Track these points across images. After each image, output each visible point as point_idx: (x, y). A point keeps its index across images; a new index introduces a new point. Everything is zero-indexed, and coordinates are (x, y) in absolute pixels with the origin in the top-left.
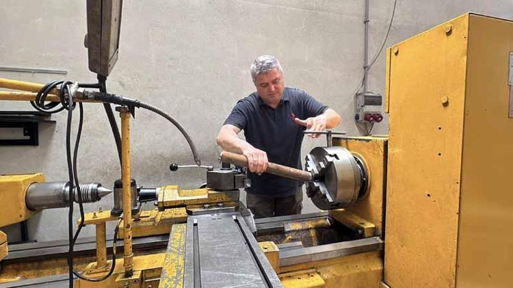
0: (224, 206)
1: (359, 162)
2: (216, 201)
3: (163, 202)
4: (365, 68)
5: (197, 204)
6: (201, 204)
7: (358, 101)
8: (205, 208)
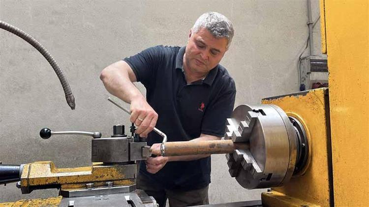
0: (113, 185)
1: (295, 124)
2: (104, 179)
3: (28, 179)
4: (308, 25)
5: (77, 183)
6: (82, 182)
7: (302, 66)
8: (86, 187)
